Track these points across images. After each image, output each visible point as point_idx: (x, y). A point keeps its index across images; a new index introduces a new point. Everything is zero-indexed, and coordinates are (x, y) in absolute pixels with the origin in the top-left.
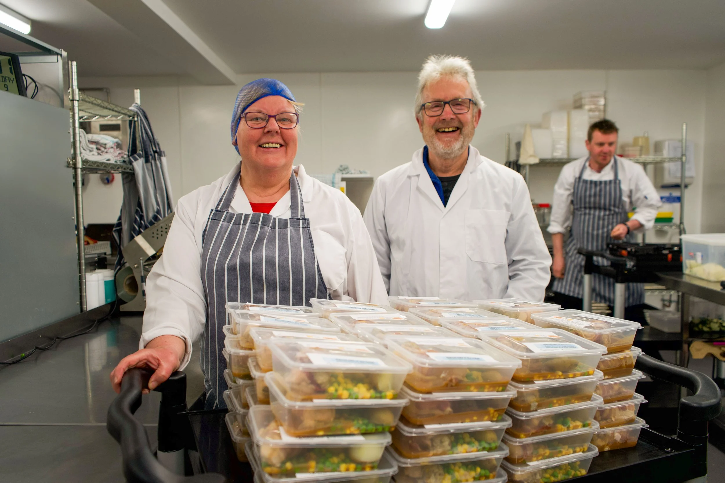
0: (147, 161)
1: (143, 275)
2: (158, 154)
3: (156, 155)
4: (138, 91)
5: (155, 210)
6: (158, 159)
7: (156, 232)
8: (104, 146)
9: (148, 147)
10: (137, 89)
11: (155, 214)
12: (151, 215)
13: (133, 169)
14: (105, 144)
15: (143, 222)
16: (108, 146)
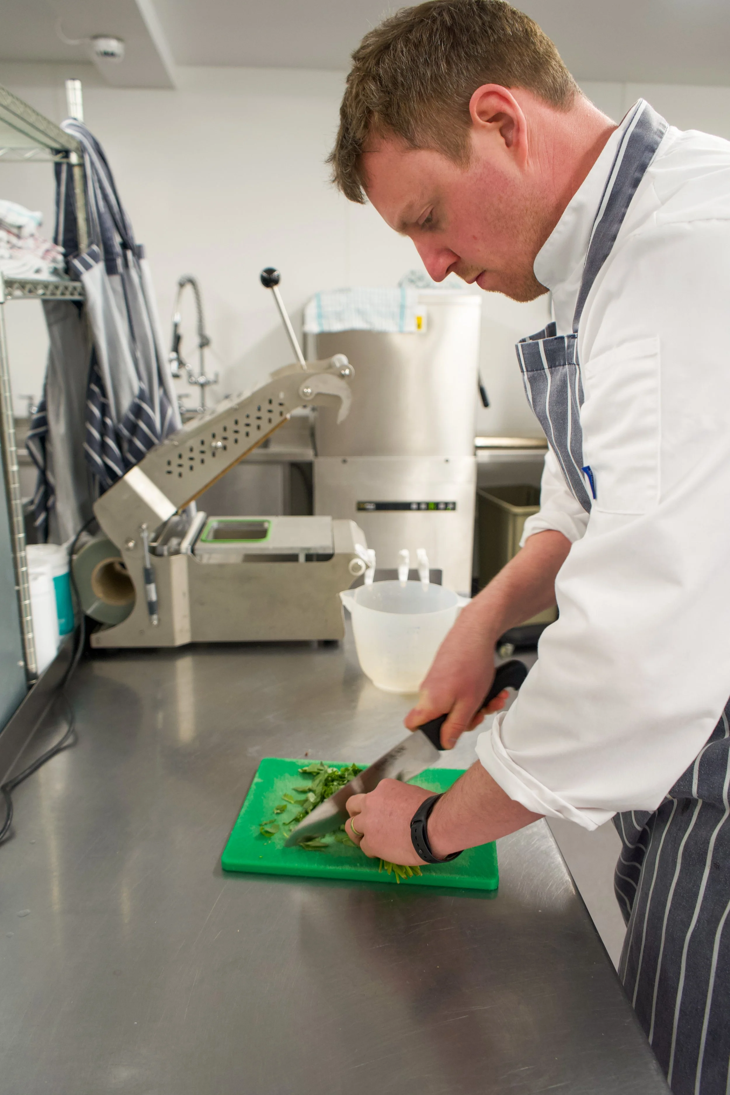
0: (111, 269)
1: (148, 566)
2: (134, 254)
3: (129, 254)
4: (78, 84)
5: (136, 391)
6: (135, 266)
7: (176, 461)
8: (15, 231)
9: (109, 235)
10: (74, 79)
11: (137, 401)
12: (126, 403)
13: (83, 292)
14: (20, 227)
15: (108, 421)
16: (26, 232)
